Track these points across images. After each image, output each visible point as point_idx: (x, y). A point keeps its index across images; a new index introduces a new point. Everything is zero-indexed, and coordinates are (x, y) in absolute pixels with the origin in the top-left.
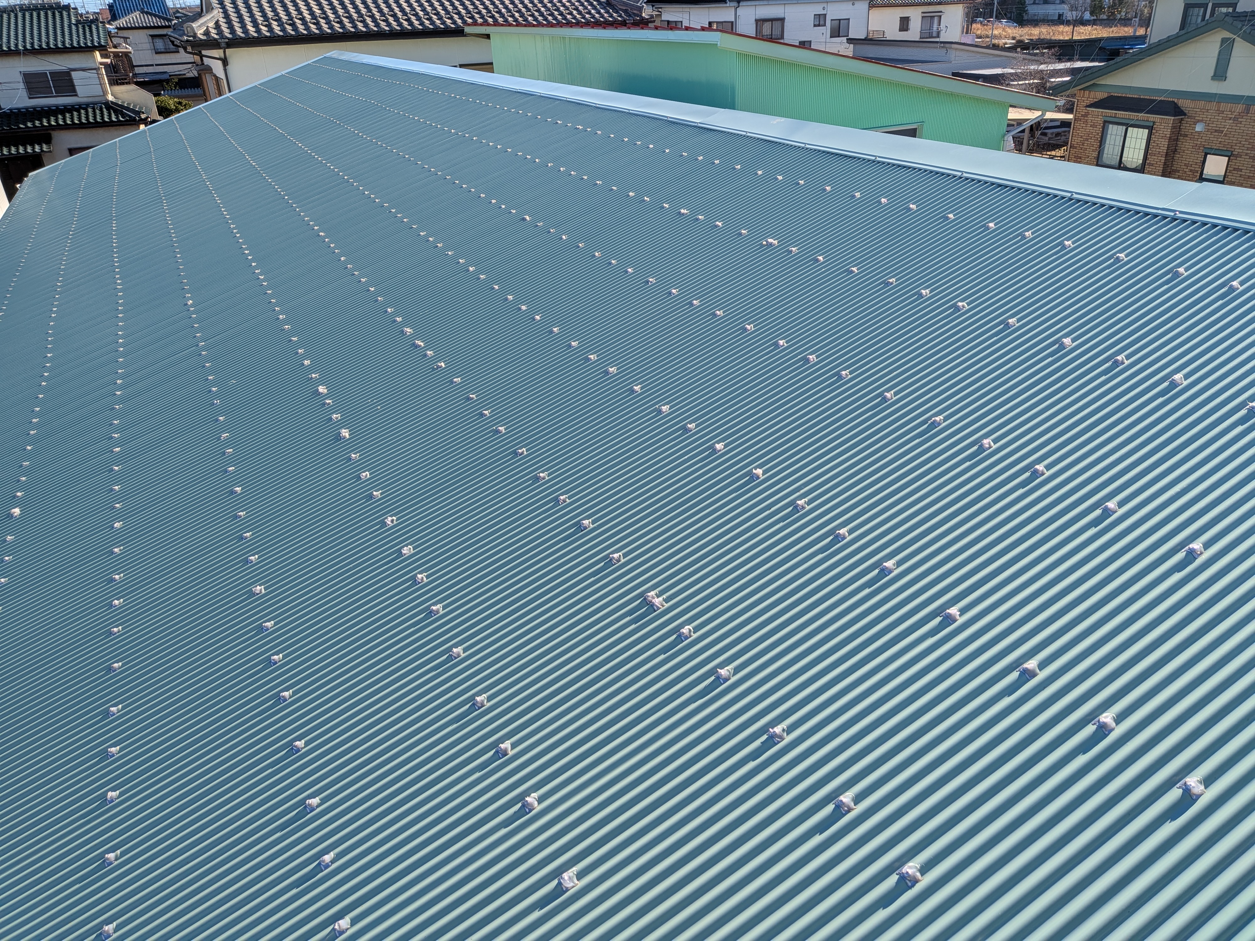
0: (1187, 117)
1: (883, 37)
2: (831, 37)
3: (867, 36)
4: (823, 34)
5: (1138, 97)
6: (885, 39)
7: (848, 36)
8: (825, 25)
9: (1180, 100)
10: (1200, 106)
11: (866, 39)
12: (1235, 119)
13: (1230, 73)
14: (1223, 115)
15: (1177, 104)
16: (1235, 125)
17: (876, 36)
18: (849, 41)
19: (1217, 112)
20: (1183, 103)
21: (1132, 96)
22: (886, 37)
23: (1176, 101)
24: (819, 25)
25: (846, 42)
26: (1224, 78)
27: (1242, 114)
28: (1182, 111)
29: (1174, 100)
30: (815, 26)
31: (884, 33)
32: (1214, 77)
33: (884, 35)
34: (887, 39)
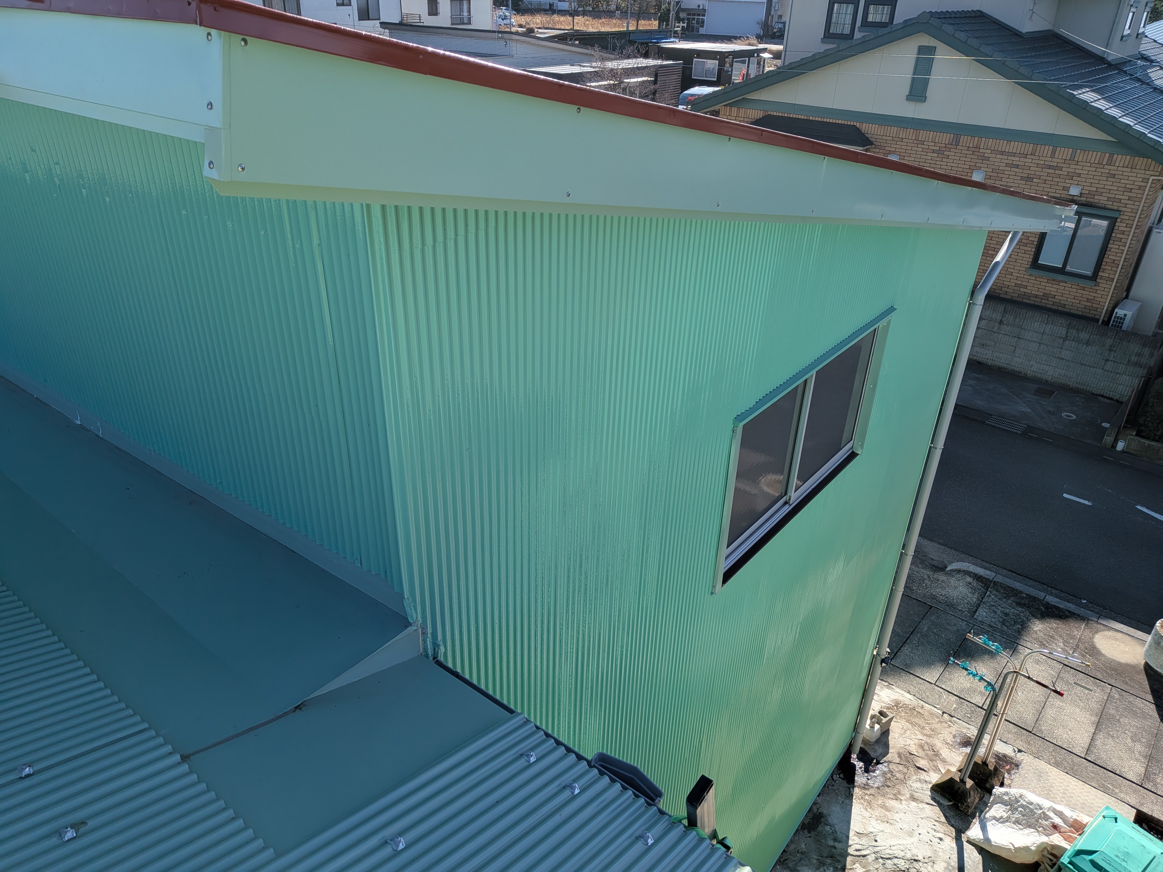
0: (874, 146)
1: (420, 22)
2: (359, 20)
3: (402, 20)
4: (349, 15)
5: (805, 118)
6: (422, 24)
7: (379, 19)
8: (350, 4)
9: (864, 124)
10: (892, 133)
11: (401, 24)
12: (939, 152)
13: (929, 94)
14: (923, 146)
15: (860, 128)
16: (940, 159)
17: (411, 21)
18: (382, 25)
19: (915, 142)
20: (869, 129)
21: (797, 117)
22: (423, 23)
23: (858, 126)
24: (343, 4)
25: (379, 26)
26: (924, 98)
27: (950, 146)
28: (867, 139)
29: (855, 124)
30: (338, 5)
31: (420, 17)
32: (910, 97)
33: (420, 19)
34: (425, 24)
